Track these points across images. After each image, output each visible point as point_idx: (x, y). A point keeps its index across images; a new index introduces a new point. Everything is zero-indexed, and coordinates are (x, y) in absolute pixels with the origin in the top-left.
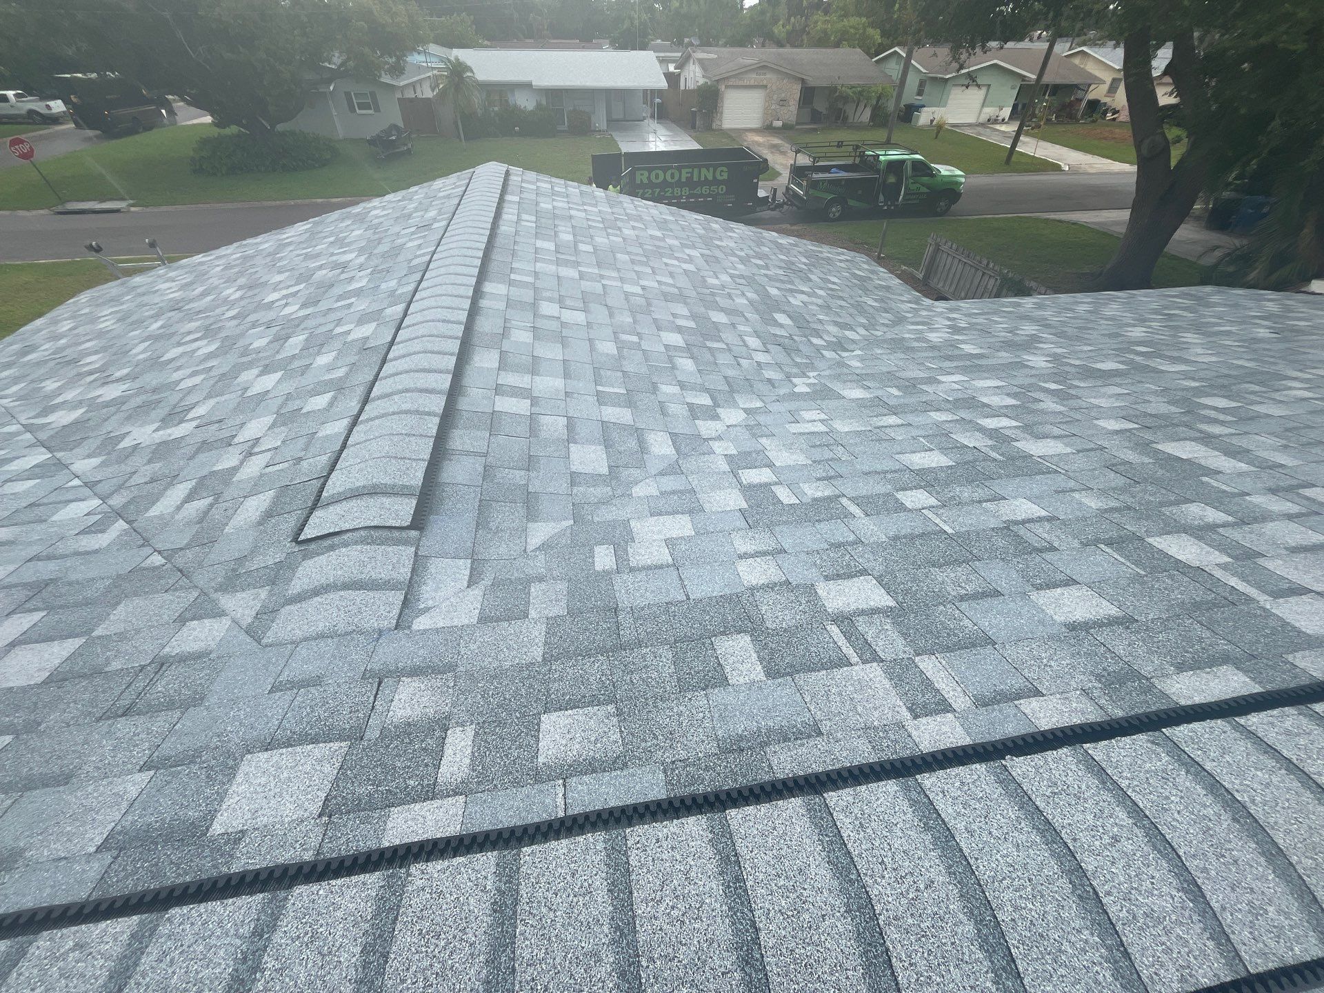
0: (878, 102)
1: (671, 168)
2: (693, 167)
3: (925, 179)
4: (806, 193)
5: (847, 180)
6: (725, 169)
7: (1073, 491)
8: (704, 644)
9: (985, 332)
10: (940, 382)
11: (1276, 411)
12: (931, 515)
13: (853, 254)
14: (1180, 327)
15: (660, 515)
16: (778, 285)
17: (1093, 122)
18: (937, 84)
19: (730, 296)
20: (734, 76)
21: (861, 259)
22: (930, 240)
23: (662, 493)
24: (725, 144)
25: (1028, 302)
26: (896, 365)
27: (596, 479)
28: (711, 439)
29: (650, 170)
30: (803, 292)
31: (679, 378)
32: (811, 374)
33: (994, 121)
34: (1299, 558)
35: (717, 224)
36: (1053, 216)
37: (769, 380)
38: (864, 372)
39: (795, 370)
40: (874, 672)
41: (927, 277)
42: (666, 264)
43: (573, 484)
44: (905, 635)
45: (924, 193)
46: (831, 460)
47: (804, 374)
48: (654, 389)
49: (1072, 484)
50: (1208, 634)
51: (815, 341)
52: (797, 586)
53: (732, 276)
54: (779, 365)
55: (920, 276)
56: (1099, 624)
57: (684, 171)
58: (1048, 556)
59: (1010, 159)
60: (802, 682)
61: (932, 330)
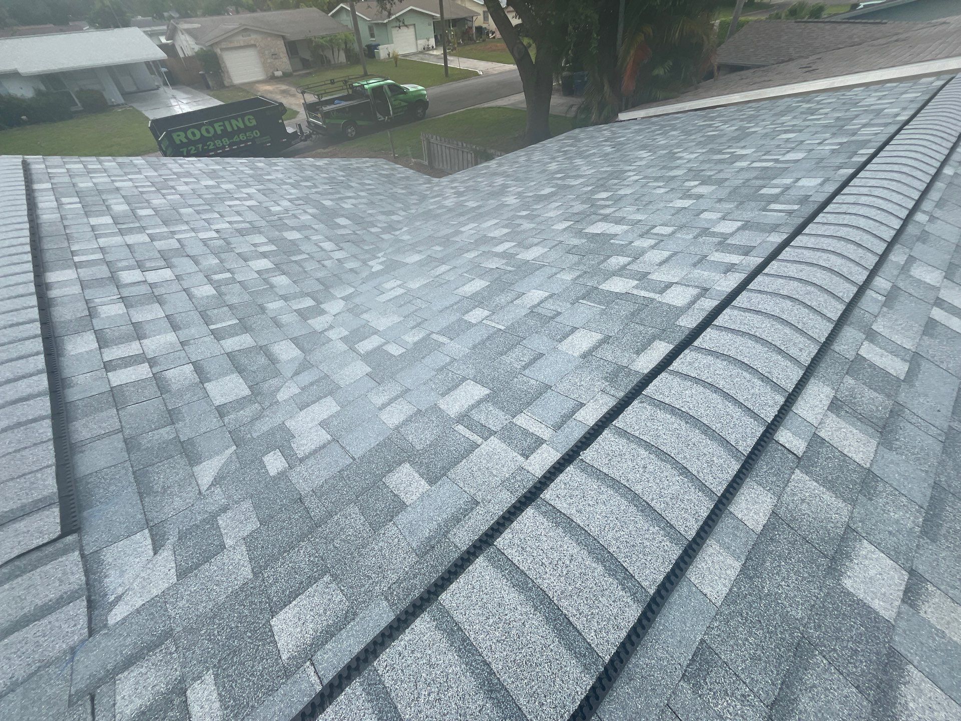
0: (346, 46)
1: (203, 125)
2: (223, 120)
3: (401, 96)
4: (324, 123)
5: (351, 107)
6: (251, 117)
7: (556, 274)
8: (378, 487)
9: (476, 190)
10: (462, 232)
11: (628, 191)
12: (489, 323)
13: (374, 160)
14: (571, 157)
15: (308, 406)
16: (329, 197)
17: (484, 41)
18: (380, 28)
19: (295, 216)
20: (224, 40)
21: (381, 162)
22: (422, 138)
23: (302, 389)
24: (241, 97)
25: (493, 164)
26: (432, 230)
27: (241, 403)
28: (325, 330)
29: (185, 130)
30: (350, 197)
31: (280, 294)
32: (380, 255)
33: (427, 49)
34: (663, 268)
35: (260, 163)
36: (486, 105)
37: (351, 270)
38: (414, 241)
39: (367, 256)
40: (494, 441)
41: (430, 162)
42: (230, 206)
43: (222, 415)
44: (502, 409)
45: (405, 106)
46: (416, 311)
47: (374, 256)
48: (263, 309)
49: (554, 270)
50: (642, 328)
51: (373, 230)
52: (426, 410)
53: (290, 201)
54: (354, 256)
55: (426, 163)
56: (595, 348)
57: (216, 125)
58: (558, 319)
59: (448, 74)
60: (454, 476)
61: (445, 198)
